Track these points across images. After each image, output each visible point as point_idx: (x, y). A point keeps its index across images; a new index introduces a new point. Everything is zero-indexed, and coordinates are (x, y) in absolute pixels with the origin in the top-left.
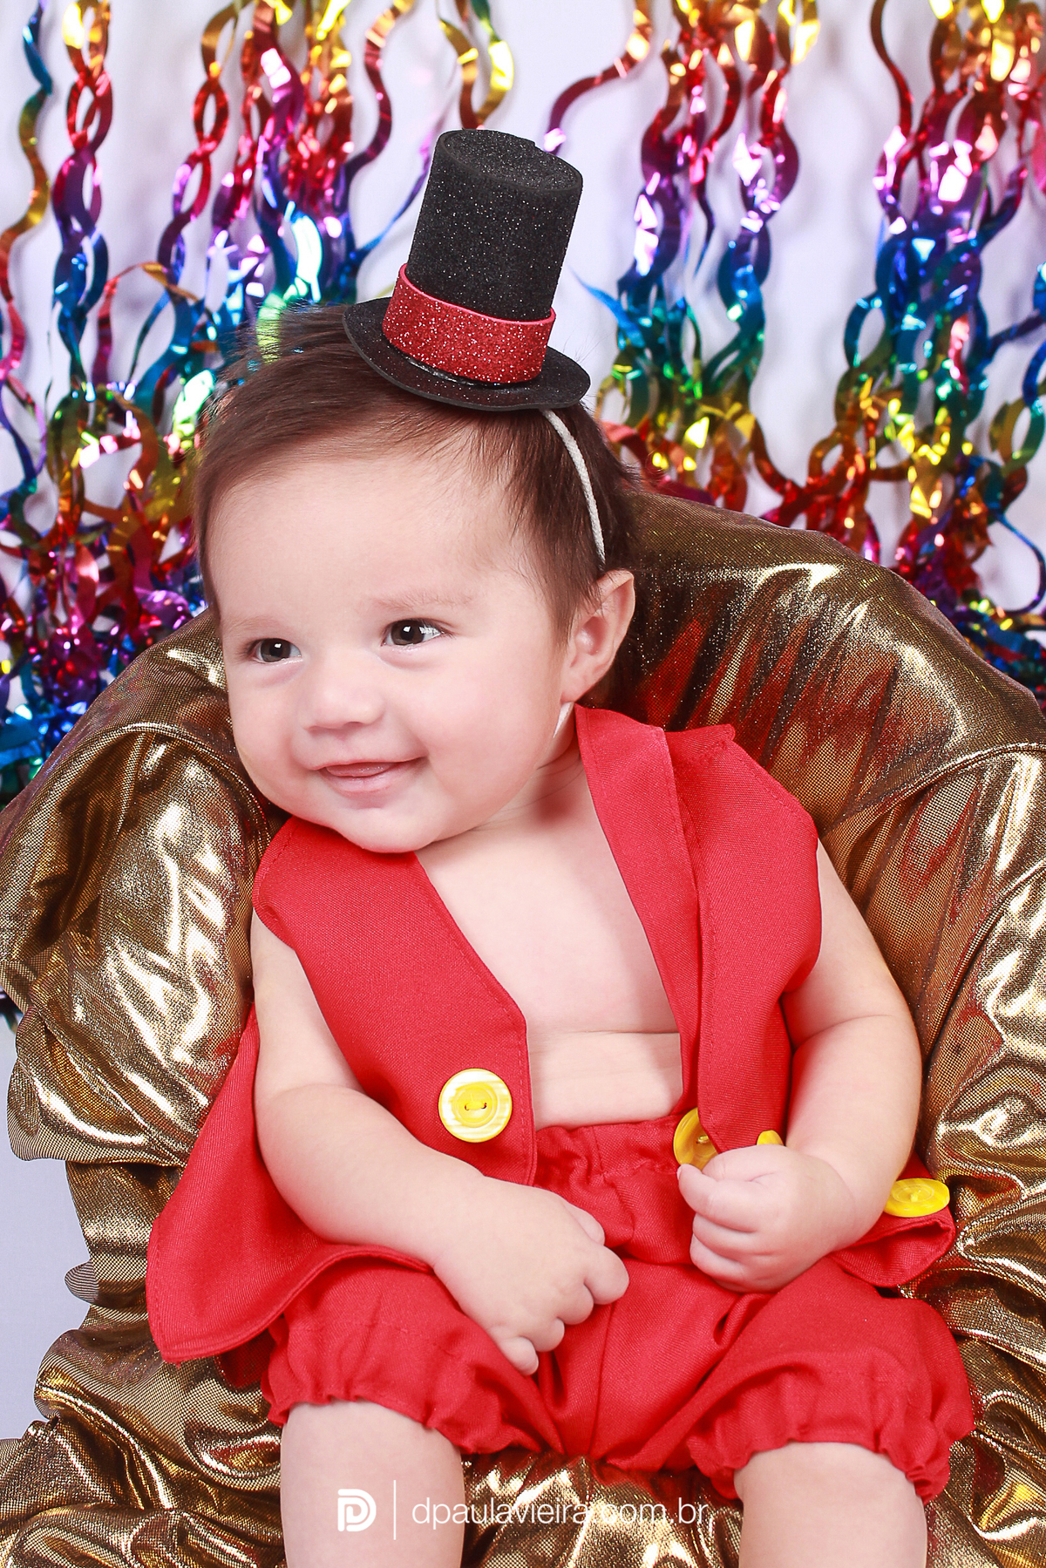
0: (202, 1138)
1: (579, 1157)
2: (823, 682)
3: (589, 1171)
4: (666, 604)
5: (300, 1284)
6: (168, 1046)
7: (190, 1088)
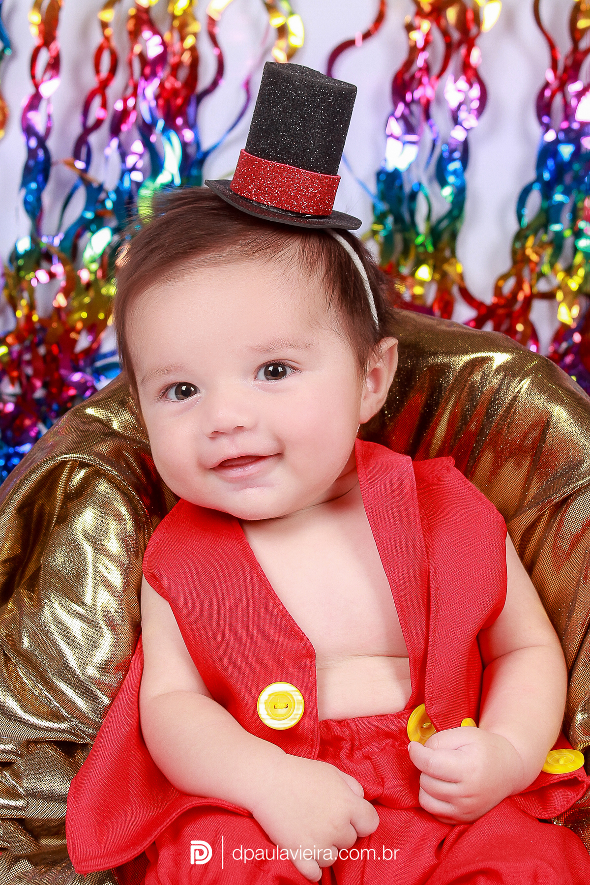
0: (105, 726)
1: (346, 740)
2: (502, 429)
3: (352, 749)
4: (401, 378)
5: (165, 823)
6: (83, 665)
7: (98, 692)
